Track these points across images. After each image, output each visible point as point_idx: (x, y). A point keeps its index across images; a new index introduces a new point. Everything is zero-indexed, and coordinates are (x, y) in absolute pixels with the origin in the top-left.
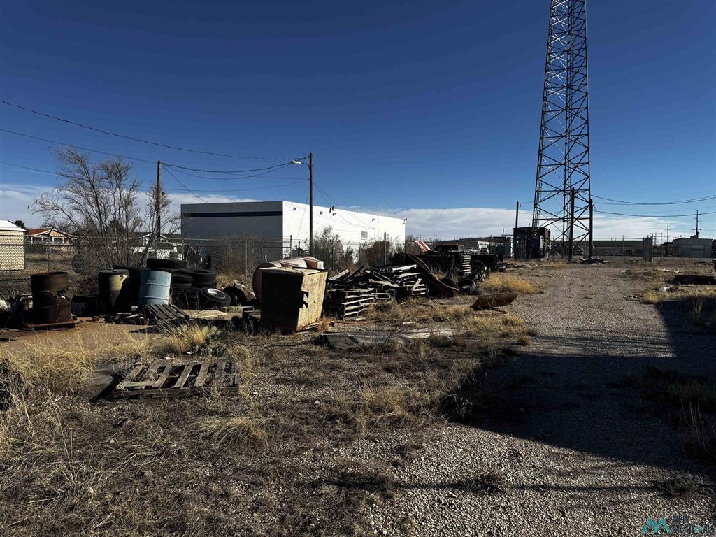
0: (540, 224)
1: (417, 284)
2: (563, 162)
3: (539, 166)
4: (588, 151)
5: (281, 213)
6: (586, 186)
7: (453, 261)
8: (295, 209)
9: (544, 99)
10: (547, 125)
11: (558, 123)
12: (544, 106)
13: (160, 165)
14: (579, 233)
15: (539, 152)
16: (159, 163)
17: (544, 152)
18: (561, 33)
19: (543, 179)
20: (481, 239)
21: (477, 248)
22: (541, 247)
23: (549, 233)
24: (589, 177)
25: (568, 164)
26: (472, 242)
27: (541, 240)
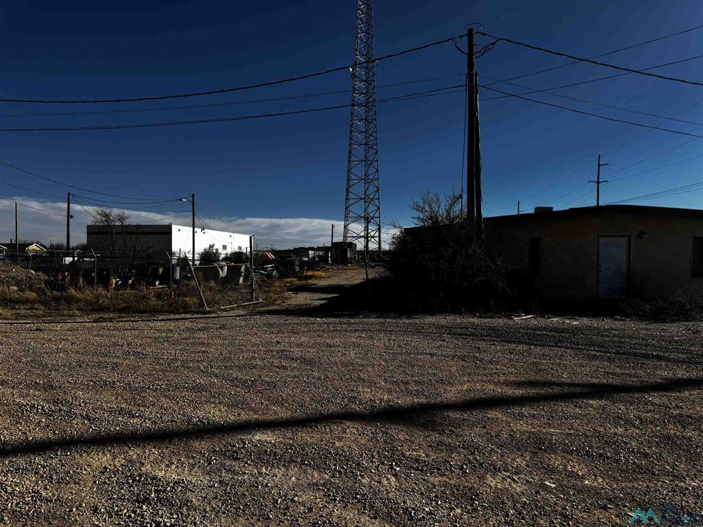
0: (349, 240)
1: (275, 273)
2: (363, 197)
3: (347, 199)
4: (378, 190)
5: (170, 233)
6: (377, 215)
7: (290, 265)
8: (179, 230)
9: (350, 152)
10: (352, 170)
11: (359, 171)
12: (349, 157)
13: (71, 196)
14: (373, 246)
15: (347, 189)
16: (69, 194)
17: (350, 189)
18: (360, 105)
19: (350, 208)
20: (312, 249)
21: (308, 257)
22: (349, 256)
23: (356, 246)
24: (379, 208)
25: (367, 199)
26: (305, 251)
27: (349, 252)
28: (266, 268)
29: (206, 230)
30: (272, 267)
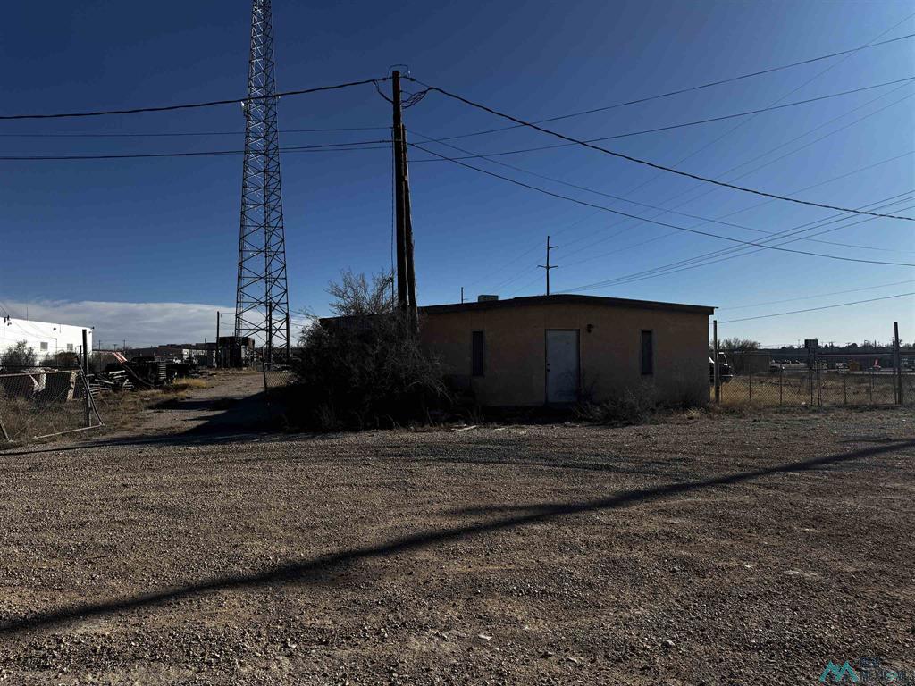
0: (243, 334)
1: (126, 382)
2: (263, 275)
3: (239, 277)
4: (285, 267)
7: (150, 370)
9: (243, 213)
10: (247, 238)
11: (257, 239)
12: (242, 220)
14: (278, 342)
15: (239, 264)
17: (245, 264)
18: (257, 153)
19: (244, 290)
20: (187, 346)
21: (181, 359)
22: (243, 356)
23: (254, 342)
24: (286, 291)
25: (269, 279)
26: (176, 349)
27: (243, 350)
28: (113, 375)
29: (11, 320)
30: (122, 374)
